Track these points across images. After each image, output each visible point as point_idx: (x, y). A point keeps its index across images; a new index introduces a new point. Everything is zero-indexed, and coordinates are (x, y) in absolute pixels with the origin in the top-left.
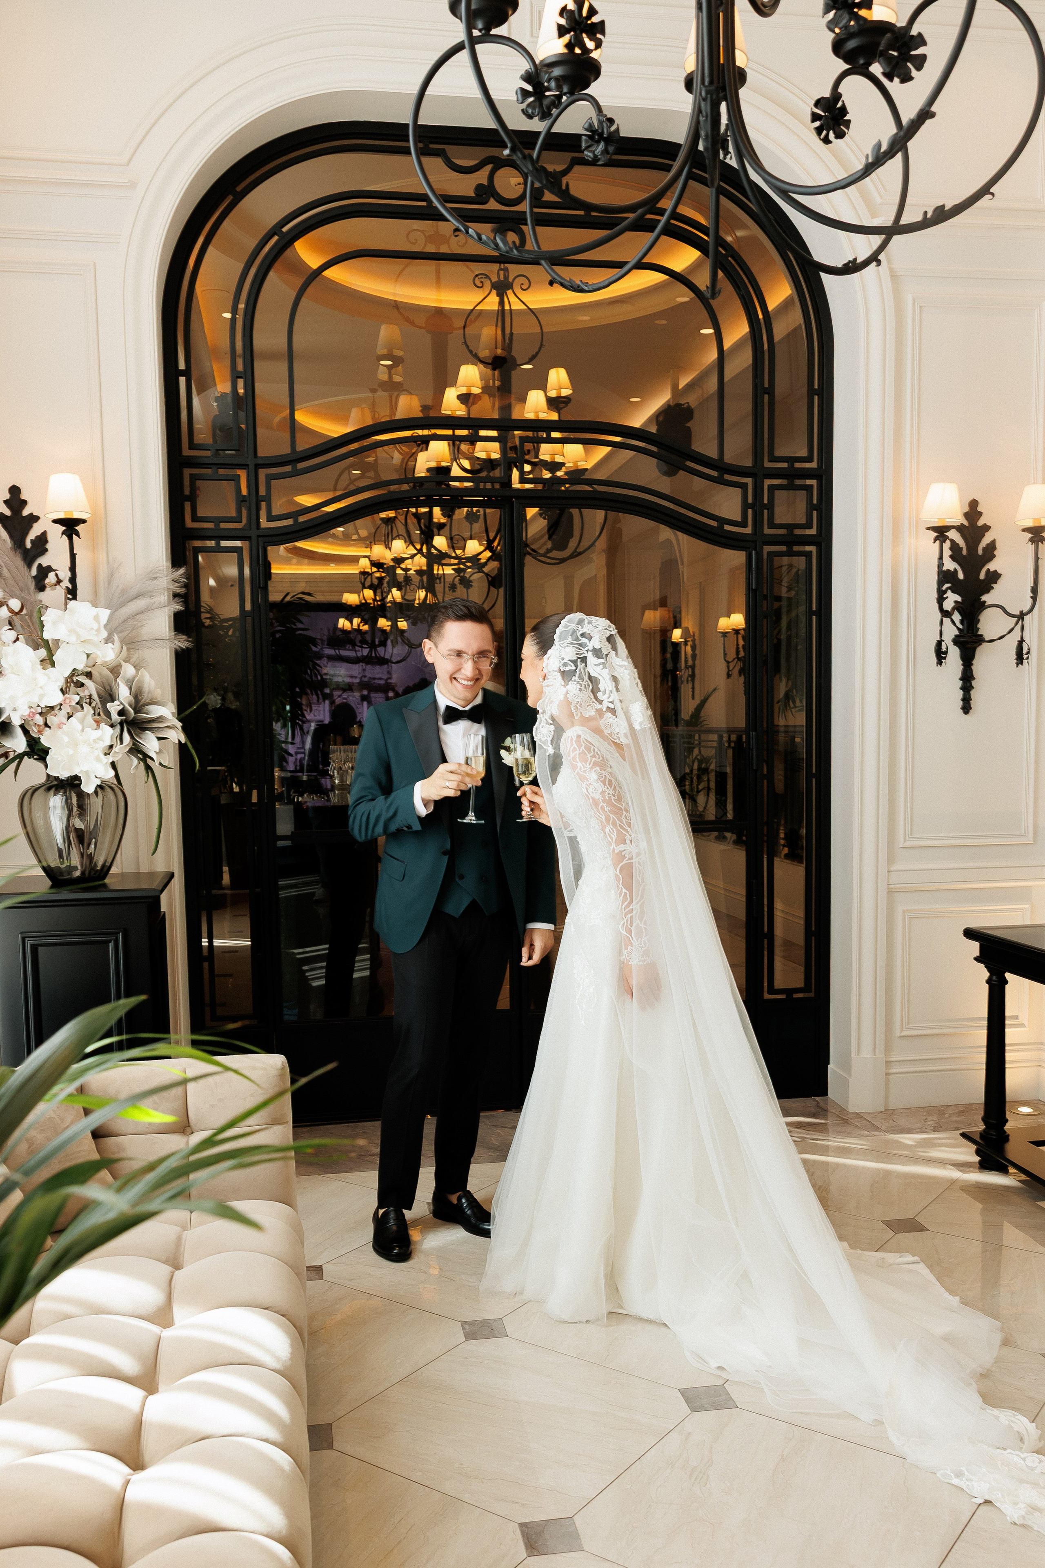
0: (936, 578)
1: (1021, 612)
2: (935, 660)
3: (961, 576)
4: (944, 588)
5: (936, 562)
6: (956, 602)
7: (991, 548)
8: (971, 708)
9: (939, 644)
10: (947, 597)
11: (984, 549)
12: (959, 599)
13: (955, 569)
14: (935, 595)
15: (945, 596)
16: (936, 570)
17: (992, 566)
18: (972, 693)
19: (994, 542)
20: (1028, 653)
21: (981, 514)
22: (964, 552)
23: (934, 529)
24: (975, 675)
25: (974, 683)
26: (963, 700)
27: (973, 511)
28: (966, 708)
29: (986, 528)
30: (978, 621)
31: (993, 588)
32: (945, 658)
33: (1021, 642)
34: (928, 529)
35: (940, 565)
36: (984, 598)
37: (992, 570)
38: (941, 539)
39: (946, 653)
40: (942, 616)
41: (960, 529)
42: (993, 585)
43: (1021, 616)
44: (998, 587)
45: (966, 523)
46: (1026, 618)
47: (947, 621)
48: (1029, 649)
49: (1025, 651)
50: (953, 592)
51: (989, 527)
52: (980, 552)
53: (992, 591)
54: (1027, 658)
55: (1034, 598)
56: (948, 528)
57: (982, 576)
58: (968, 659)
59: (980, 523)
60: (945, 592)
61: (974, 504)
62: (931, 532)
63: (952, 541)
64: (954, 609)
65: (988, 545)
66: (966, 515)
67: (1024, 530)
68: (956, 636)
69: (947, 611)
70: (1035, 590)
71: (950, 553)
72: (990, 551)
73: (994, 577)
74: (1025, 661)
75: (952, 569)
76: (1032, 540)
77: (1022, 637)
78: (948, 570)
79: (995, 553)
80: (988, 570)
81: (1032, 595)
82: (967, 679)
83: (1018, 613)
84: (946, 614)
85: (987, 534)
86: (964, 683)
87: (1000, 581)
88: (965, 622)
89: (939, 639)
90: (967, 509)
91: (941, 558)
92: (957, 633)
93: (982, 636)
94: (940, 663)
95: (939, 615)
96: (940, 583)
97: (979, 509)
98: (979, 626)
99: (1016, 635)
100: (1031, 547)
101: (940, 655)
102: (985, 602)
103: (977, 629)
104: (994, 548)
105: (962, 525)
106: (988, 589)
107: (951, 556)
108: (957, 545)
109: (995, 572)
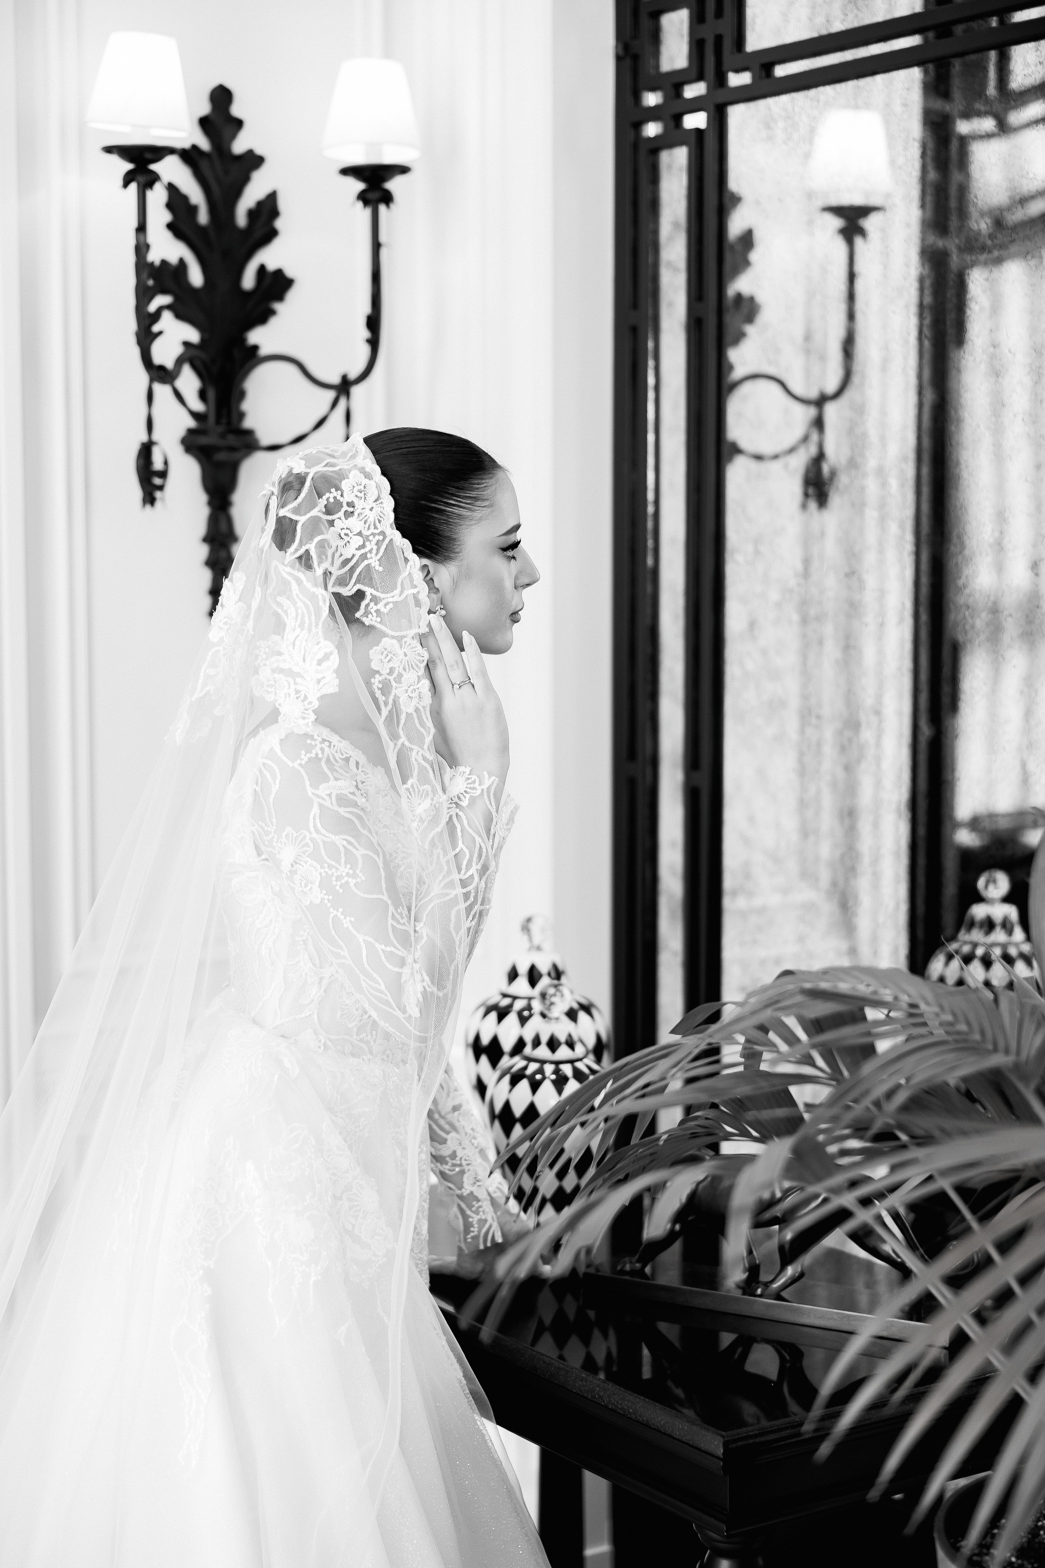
0: (131, 280)
1: (344, 378)
2: (137, 492)
3: (196, 277)
4: (152, 307)
5: (130, 240)
6: (187, 344)
7: (269, 208)
9: (146, 451)
10: (160, 333)
11: (252, 214)
12: (193, 335)
13: (182, 261)
14: (131, 325)
15: (156, 328)
16: (131, 258)
17: (271, 257)
19: (272, 197)
21: (241, 123)
22: (203, 217)
23: (124, 151)
27: (221, 115)
29: (253, 161)
30: (242, 395)
31: (272, 312)
32: (161, 488)
34: (109, 150)
35: (141, 249)
36: (257, 336)
37: (271, 267)
38: (142, 179)
39: (163, 474)
40: (152, 381)
41: (189, 156)
42: (276, 306)
43: (344, 387)
45: (204, 144)
46: (355, 391)
47: (162, 391)
50: (179, 316)
51: (262, 160)
52: (241, 219)
53: (273, 322)
55: (374, 343)
56: (158, 155)
57: (248, 281)
58: (221, 490)
59: (239, 146)
60: (156, 317)
61: (221, 97)
62: (115, 159)
63: (172, 188)
64: (179, 362)
65: (260, 204)
66: (204, 123)
67: (346, 171)
68: (191, 432)
69: (162, 368)
70: (373, 323)
71: (167, 217)
72: (267, 219)
73: (278, 285)
75: (173, 260)
76: (363, 197)
78: (164, 262)
79: (279, 224)
80: (262, 269)
81: (368, 333)
82: (219, 545)
83: (336, 380)
84: (159, 374)
85: (256, 176)
86: (212, 552)
87: (292, 295)
88: (211, 394)
89: (144, 438)
90: (204, 108)
91: (141, 228)
92: (191, 423)
93: (250, 433)
94: (149, 499)
95: (143, 377)
96: (143, 295)
98: (246, 408)
100: (364, 214)
101: (152, 479)
102: (255, 348)
103: (241, 415)
104: (274, 213)
105: (195, 147)
106: (263, 316)
107: (170, 226)
108: (185, 198)
109: (279, 273)
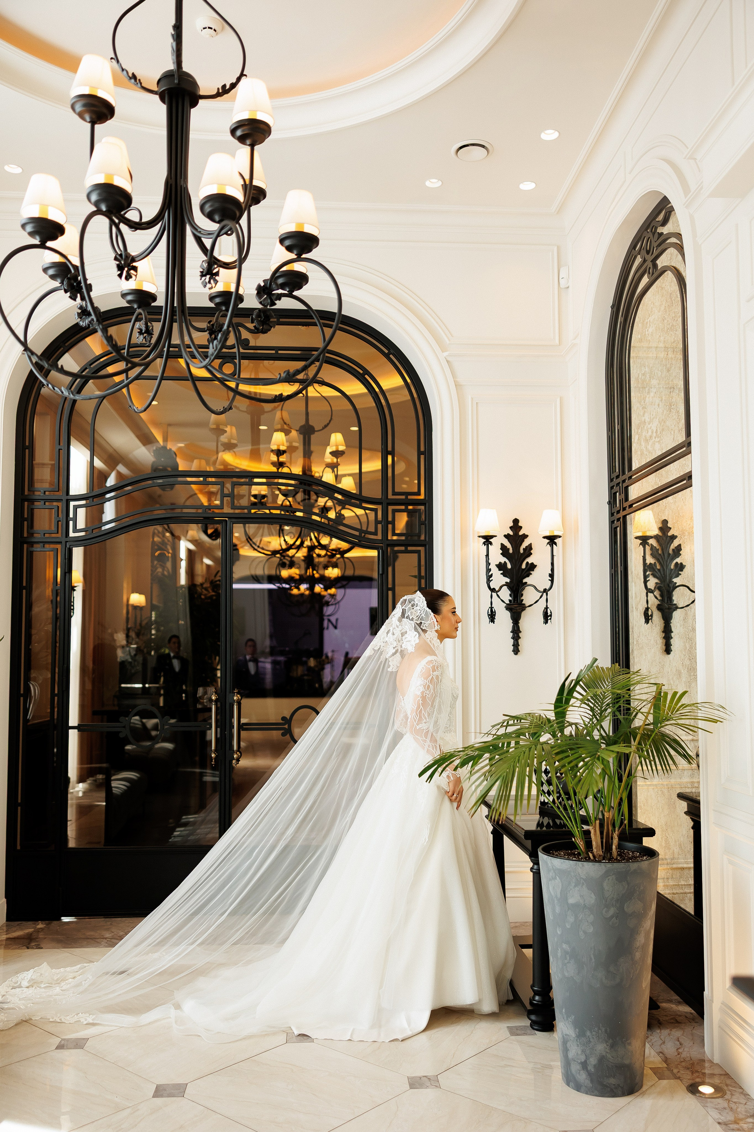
0: (484, 567)
1: (545, 588)
2: (489, 619)
3: (509, 566)
4: (490, 574)
5: (483, 558)
6: (505, 582)
7: (530, 548)
8: (519, 651)
9: (491, 610)
11: (525, 550)
12: (508, 580)
13: (505, 562)
14: (483, 577)
15: (491, 579)
16: (485, 562)
17: (530, 560)
18: (520, 641)
19: (530, 545)
20: (551, 616)
21: (521, 527)
22: (511, 551)
23: (484, 537)
24: (521, 630)
25: (520, 635)
26: (513, 645)
27: (516, 525)
28: (516, 650)
29: (525, 536)
30: (522, 595)
31: (531, 574)
32: (496, 619)
33: (547, 608)
34: (479, 537)
35: (488, 560)
36: (525, 581)
37: (530, 562)
38: (488, 543)
39: (495, 615)
40: (491, 592)
41: (507, 536)
42: (531, 572)
43: (545, 592)
44: (535, 573)
45: (511, 533)
46: (549, 592)
47: (494, 594)
48: (551, 612)
49: (549, 614)
50: (503, 576)
51: (527, 536)
52: (522, 551)
53: (531, 576)
54: (550, 619)
55: (552, 581)
56: (492, 537)
57: (524, 566)
58: (516, 618)
59: (521, 533)
60: (493, 575)
61: (516, 521)
62: (481, 539)
63: (499, 545)
64: (501, 587)
65: (526, 547)
66: (511, 528)
67: (544, 537)
68: (506, 604)
69: (494, 589)
70: (552, 576)
71: (497, 551)
72: (529, 550)
73: (532, 567)
74: (549, 621)
75: (500, 561)
76: (548, 544)
77: (547, 606)
78: (496, 563)
79: (532, 552)
80: (527, 562)
81: (550, 579)
82: (516, 633)
83: (542, 589)
84: (493, 590)
85: (525, 540)
86: (514, 635)
87: (535, 569)
88: (512, 595)
89: (490, 606)
90: (512, 524)
91: (487, 555)
92: (506, 602)
93: (524, 604)
94: (492, 621)
95: (488, 592)
96: (488, 571)
97: (520, 524)
98: (523, 598)
99: (542, 604)
100: (549, 548)
101: (492, 616)
102: (526, 583)
103: (523, 600)
104: (531, 549)
105: (508, 534)
106: (528, 575)
107: (501, 554)
108: (506, 547)
109: (532, 563)
